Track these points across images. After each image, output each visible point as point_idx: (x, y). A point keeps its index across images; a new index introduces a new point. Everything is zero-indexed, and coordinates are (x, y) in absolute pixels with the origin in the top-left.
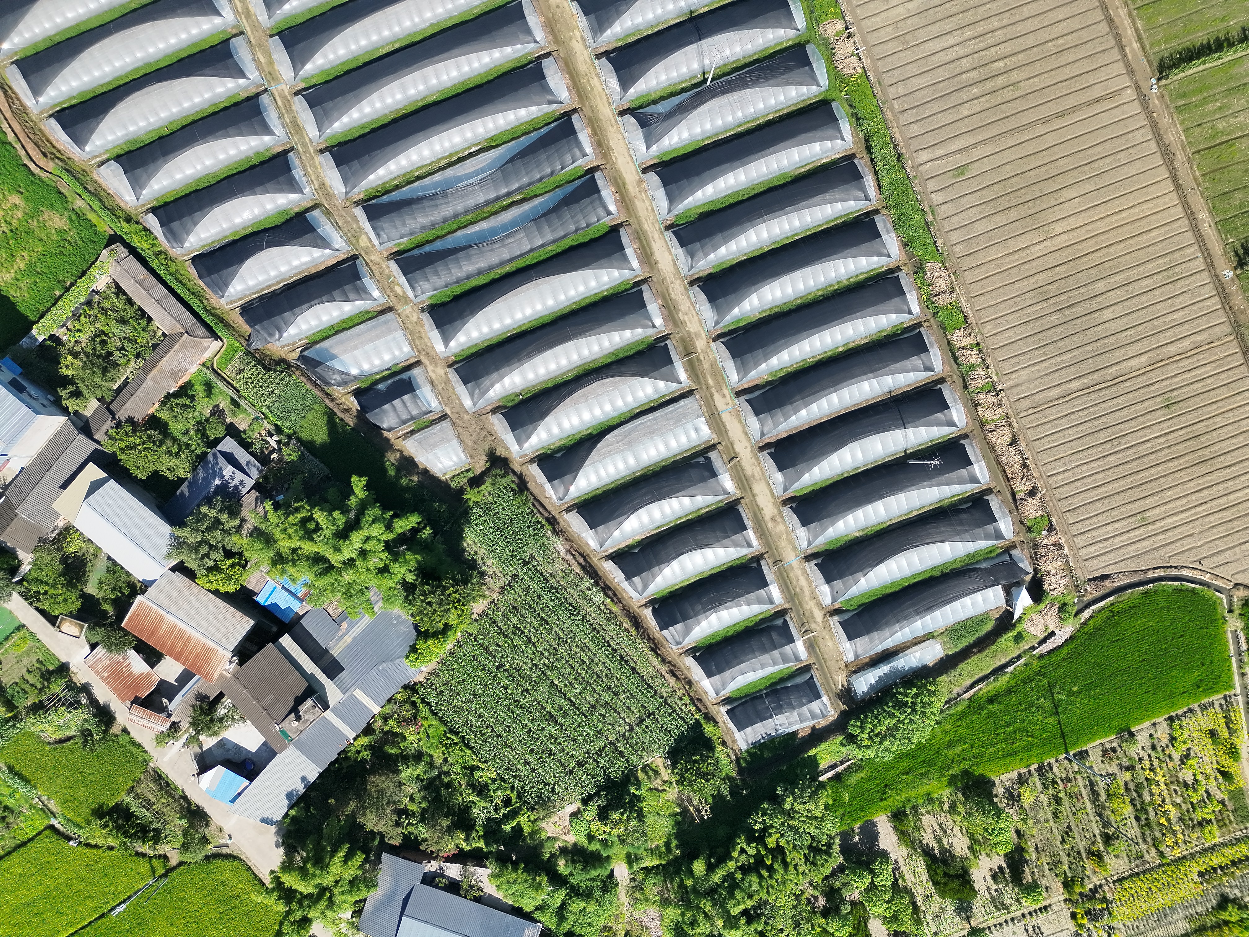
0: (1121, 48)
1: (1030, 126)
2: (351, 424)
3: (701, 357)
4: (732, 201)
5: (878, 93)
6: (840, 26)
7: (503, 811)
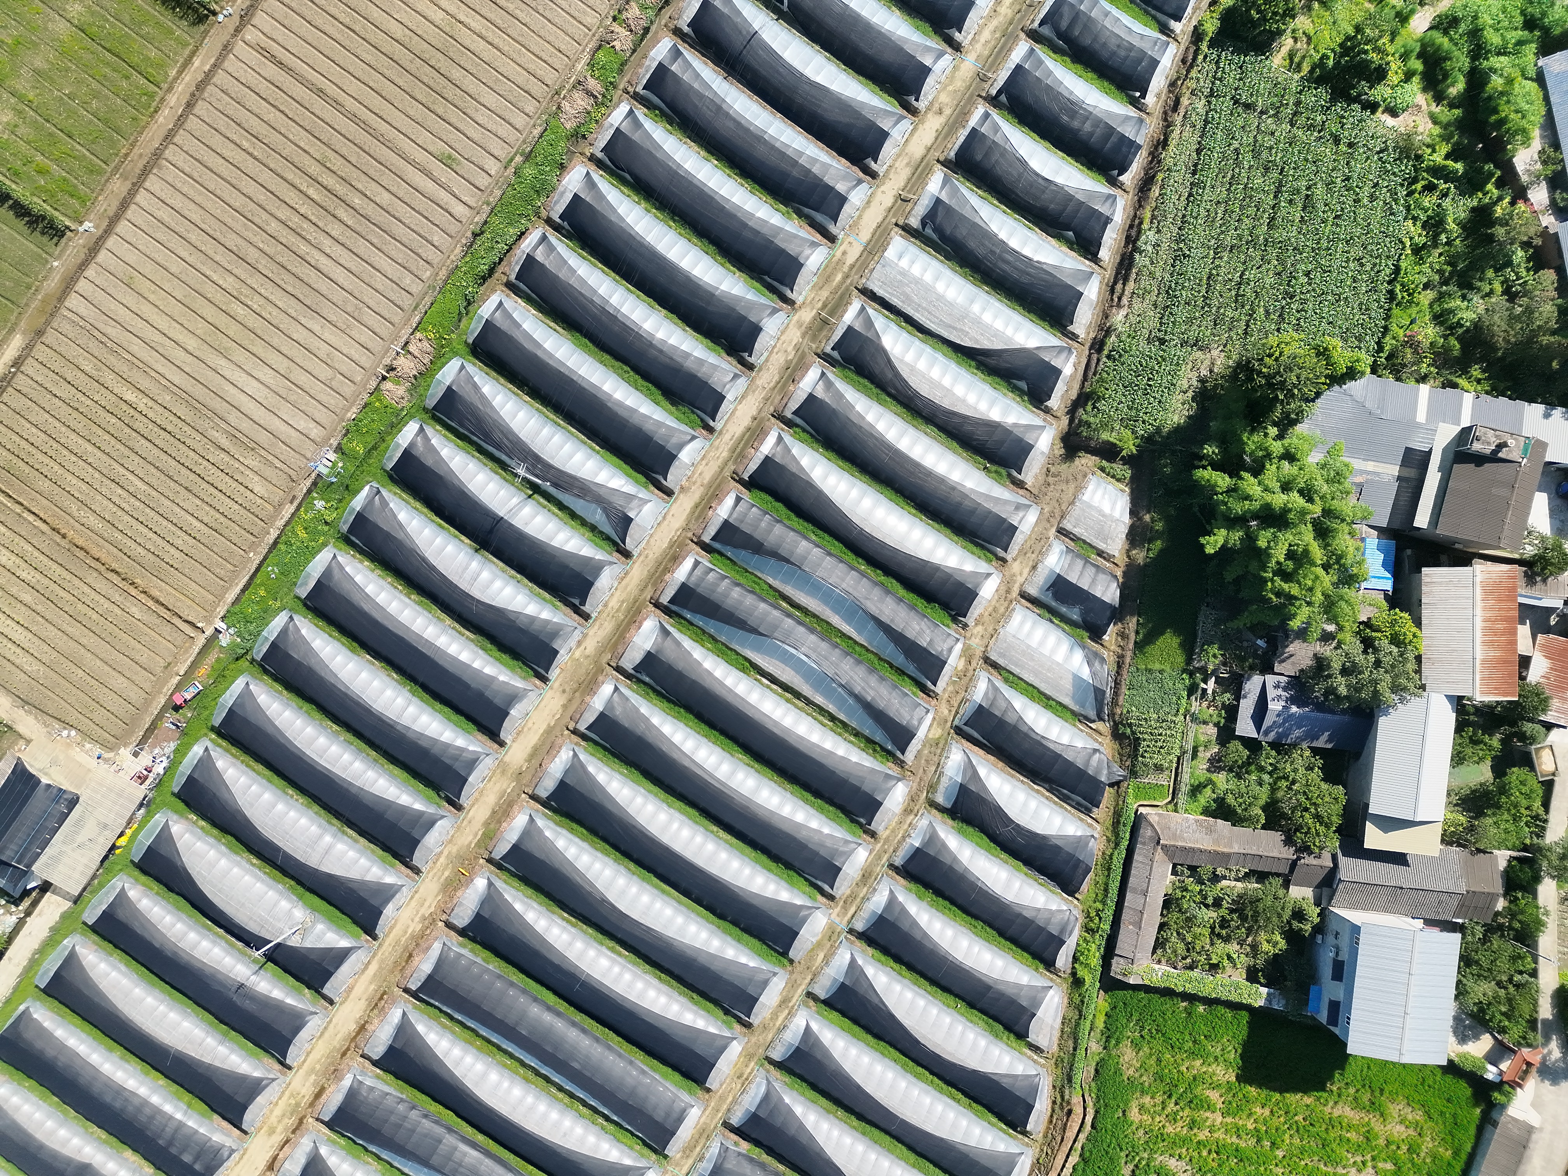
0: (208, 76)
1: (353, 118)
2: (1135, 620)
3: (820, 305)
4: (640, 381)
5: (428, 300)
6: (388, 385)
7: (1443, 186)
